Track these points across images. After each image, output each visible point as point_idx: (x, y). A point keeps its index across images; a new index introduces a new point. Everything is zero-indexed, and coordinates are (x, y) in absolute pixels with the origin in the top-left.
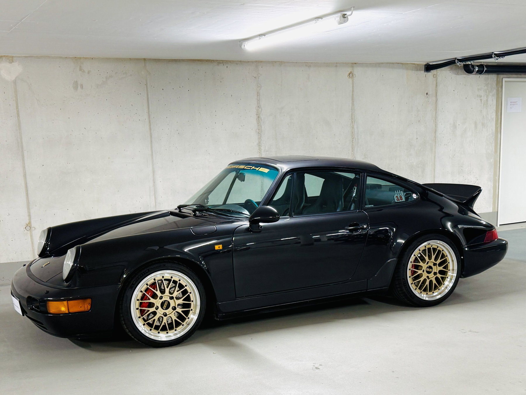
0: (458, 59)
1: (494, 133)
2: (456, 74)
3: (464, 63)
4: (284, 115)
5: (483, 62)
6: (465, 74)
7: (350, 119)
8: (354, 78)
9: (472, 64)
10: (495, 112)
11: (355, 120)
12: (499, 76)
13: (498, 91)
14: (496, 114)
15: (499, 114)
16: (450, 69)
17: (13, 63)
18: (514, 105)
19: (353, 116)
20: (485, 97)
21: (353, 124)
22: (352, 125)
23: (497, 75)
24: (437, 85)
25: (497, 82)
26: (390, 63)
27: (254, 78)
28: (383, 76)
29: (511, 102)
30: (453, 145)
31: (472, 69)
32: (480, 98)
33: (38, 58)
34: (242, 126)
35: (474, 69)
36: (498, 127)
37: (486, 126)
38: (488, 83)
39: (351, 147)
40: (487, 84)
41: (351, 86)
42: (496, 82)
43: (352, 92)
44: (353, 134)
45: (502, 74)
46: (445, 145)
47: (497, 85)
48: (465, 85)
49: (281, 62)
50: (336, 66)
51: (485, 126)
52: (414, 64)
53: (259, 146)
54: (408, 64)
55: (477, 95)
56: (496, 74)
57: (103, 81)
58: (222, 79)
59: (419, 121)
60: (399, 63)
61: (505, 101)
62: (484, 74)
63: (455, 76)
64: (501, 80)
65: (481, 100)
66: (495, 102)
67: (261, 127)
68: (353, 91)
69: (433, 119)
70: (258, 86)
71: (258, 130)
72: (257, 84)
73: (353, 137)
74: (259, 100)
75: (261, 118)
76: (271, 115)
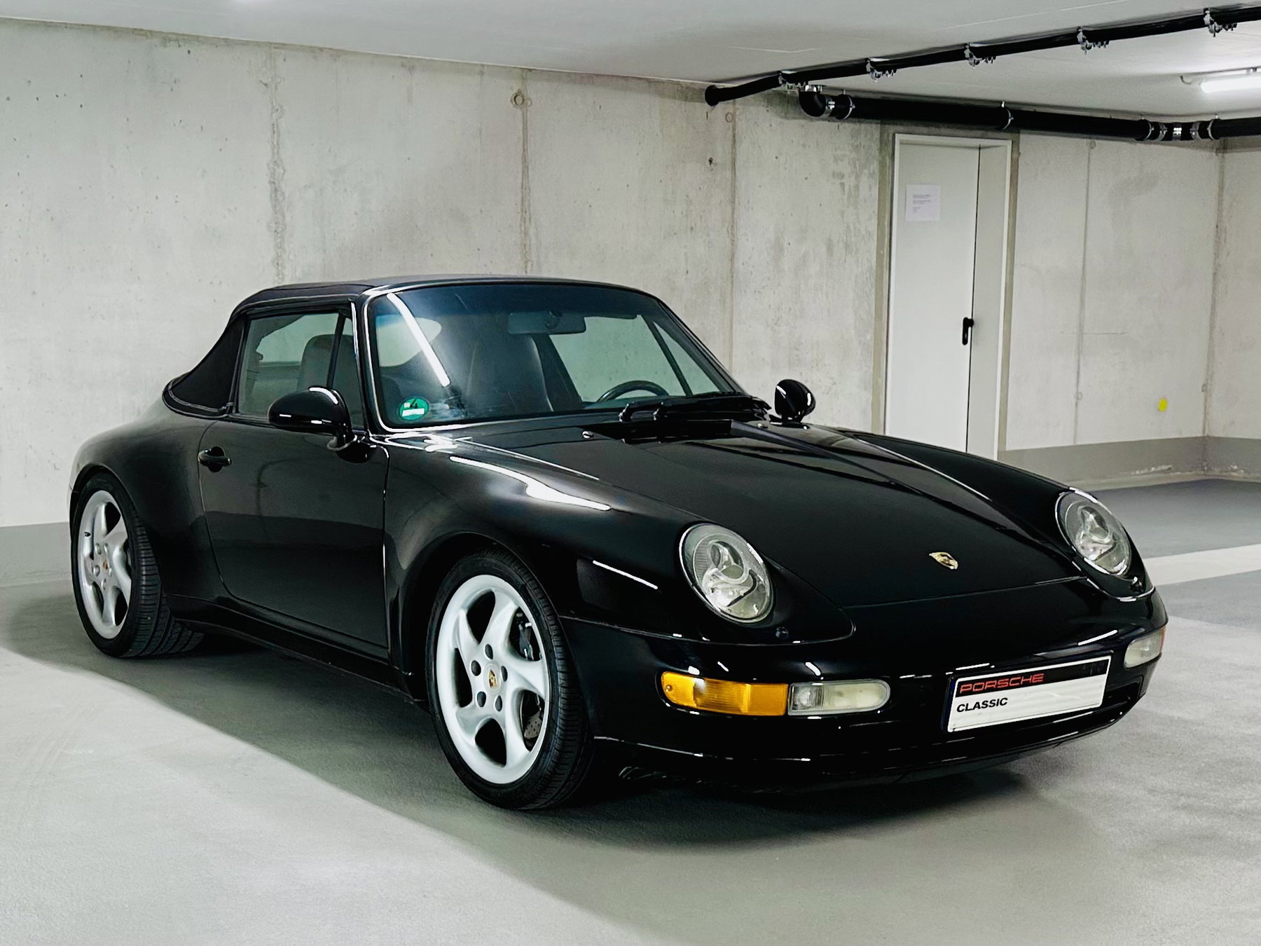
0: (784, 75)
1: (874, 268)
2: (782, 117)
3: (799, 84)
4: (345, 190)
5: (847, 90)
6: (805, 118)
7: (519, 211)
8: (529, 109)
9: (818, 92)
10: (876, 217)
11: (530, 214)
12: (887, 126)
13: (882, 165)
14: (878, 224)
15: (887, 223)
16: (766, 101)
18: (922, 202)
19: (526, 203)
20: (853, 178)
21: (526, 225)
22: (523, 228)
23: (882, 123)
24: (734, 141)
25: (881, 143)
26: (619, 77)
27: (263, 86)
28: (600, 107)
29: (915, 196)
30: (774, 293)
31: (820, 105)
32: (840, 181)
34: (230, 210)
35: (828, 105)
36: (884, 254)
37: (854, 249)
38: (861, 144)
40: (857, 146)
41: (521, 127)
42: (878, 143)
43: (522, 141)
44: (527, 250)
45: (894, 124)
46: (757, 292)
47: (881, 150)
48: (804, 146)
49: (338, 51)
50: (482, 73)
51: (852, 250)
52: (678, 83)
53: (276, 266)
54: (663, 82)
55: (834, 173)
56: (879, 121)
58: (176, 82)
59: (692, 228)
60: (640, 79)
61: (899, 189)
62: (852, 122)
63: (779, 120)
64: (891, 138)
65: (842, 185)
66: (875, 191)
67: (284, 216)
68: (525, 141)
69: (727, 225)
70: (276, 109)
71: (276, 223)
72: (272, 103)
73: (526, 258)
74: (278, 144)
75: (283, 193)
76: (310, 187)
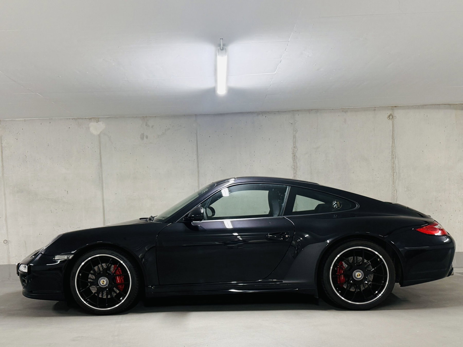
8: (395, 120)
11: (396, 156)
17: (99, 122)
19: (394, 153)
21: (394, 160)
22: (392, 160)
27: (291, 124)
28: (427, 116)
33: (116, 118)
34: (278, 163)
39: (392, 181)
41: (391, 126)
44: (394, 168)
49: (317, 109)
54: (456, 104)
57: (163, 132)
58: (261, 126)
67: (297, 164)
68: (393, 131)
70: (295, 130)
71: (294, 166)
72: (294, 129)
73: (394, 171)
74: (295, 141)
75: (297, 157)
76: (306, 154)
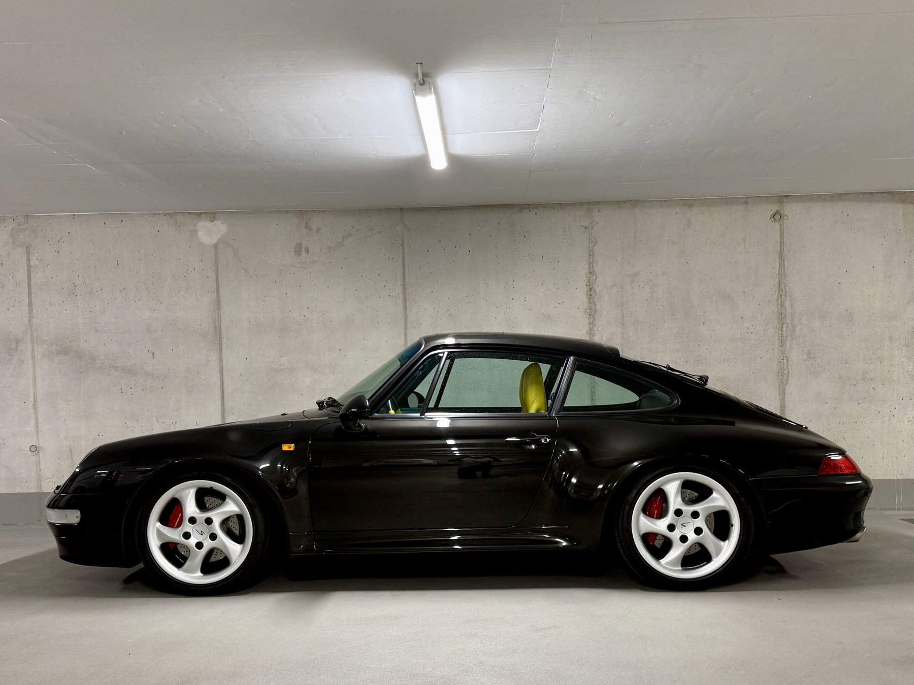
7: (777, 290)
8: (785, 222)
11: (786, 292)
17: (215, 221)
19: (783, 285)
21: (782, 299)
22: (779, 301)
26: (865, 193)
27: (584, 228)
28: (848, 215)
34: (559, 304)
39: (779, 340)
41: (779, 235)
44: (783, 316)
50: (747, 203)
53: (590, 335)
57: (337, 241)
58: (527, 232)
60: (883, 192)
67: (595, 305)
70: (592, 241)
71: (590, 309)
72: (590, 237)
73: (782, 321)
75: (595, 292)
76: (614, 286)
